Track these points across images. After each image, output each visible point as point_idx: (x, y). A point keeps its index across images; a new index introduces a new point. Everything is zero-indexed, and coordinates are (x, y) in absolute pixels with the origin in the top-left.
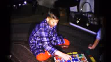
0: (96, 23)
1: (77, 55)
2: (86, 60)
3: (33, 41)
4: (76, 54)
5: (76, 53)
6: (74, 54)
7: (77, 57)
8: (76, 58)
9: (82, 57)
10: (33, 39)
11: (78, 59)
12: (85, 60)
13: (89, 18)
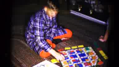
0: (100, 11)
1: (84, 49)
2: (95, 54)
3: (30, 36)
4: (82, 48)
5: (82, 46)
6: (80, 48)
7: (84, 51)
8: (83, 53)
9: (90, 51)
10: (30, 33)
11: (86, 54)
12: (93, 54)
13: (92, 5)
